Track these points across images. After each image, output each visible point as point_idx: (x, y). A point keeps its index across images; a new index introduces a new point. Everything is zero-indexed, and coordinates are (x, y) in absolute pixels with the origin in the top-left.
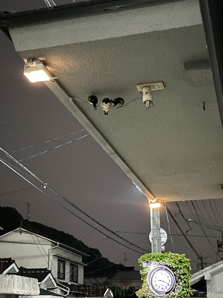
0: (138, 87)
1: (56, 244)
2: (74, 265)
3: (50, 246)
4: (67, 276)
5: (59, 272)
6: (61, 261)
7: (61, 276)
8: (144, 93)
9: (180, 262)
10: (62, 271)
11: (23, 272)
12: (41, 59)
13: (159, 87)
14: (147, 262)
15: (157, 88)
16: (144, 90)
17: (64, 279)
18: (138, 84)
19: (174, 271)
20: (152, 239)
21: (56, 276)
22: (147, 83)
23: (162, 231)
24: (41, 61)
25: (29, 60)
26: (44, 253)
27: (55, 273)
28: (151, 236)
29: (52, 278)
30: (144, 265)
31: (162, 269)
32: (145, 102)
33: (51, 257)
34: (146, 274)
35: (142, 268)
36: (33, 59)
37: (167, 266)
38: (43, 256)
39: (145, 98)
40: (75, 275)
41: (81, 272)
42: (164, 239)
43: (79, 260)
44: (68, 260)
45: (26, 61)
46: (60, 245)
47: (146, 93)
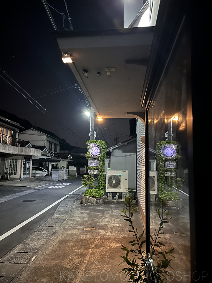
0: (105, 69)
1: (48, 136)
2: (56, 145)
3: (46, 137)
4: (53, 149)
5: (49, 148)
6: (50, 143)
7: (50, 149)
8: (108, 72)
9: (103, 144)
10: (50, 147)
11: (34, 147)
12: (69, 53)
13: (114, 70)
14: (90, 143)
15: (113, 70)
16: (108, 71)
17: (51, 150)
18: (106, 68)
19: (100, 147)
20: (90, 135)
21: (48, 149)
22: (109, 68)
23: (95, 132)
24: (69, 54)
25: (64, 53)
26: (43, 139)
27: (48, 147)
28: (90, 134)
29: (46, 150)
30: (89, 144)
31: (95, 146)
32: (108, 76)
33: (46, 141)
34: (89, 148)
35: (88, 146)
36: (66, 53)
37: (97, 145)
38: (42, 140)
39: (108, 74)
40: (56, 149)
41: (58, 148)
42: (95, 135)
43: (58, 143)
44: (54, 143)
45: (63, 53)
46: (50, 137)
47: (109, 72)
